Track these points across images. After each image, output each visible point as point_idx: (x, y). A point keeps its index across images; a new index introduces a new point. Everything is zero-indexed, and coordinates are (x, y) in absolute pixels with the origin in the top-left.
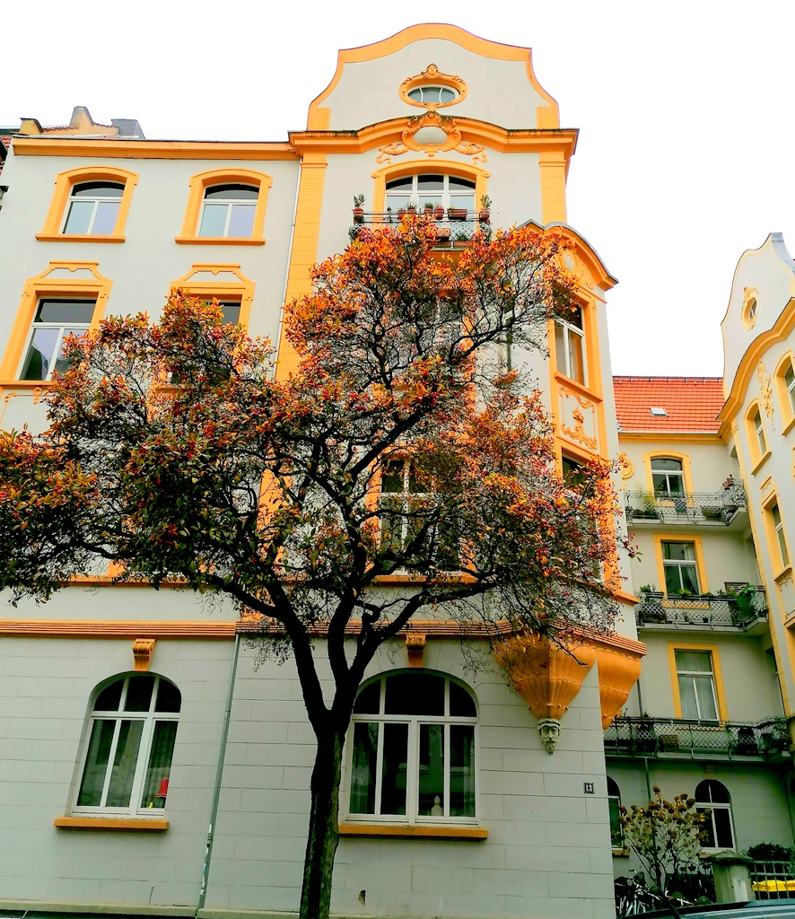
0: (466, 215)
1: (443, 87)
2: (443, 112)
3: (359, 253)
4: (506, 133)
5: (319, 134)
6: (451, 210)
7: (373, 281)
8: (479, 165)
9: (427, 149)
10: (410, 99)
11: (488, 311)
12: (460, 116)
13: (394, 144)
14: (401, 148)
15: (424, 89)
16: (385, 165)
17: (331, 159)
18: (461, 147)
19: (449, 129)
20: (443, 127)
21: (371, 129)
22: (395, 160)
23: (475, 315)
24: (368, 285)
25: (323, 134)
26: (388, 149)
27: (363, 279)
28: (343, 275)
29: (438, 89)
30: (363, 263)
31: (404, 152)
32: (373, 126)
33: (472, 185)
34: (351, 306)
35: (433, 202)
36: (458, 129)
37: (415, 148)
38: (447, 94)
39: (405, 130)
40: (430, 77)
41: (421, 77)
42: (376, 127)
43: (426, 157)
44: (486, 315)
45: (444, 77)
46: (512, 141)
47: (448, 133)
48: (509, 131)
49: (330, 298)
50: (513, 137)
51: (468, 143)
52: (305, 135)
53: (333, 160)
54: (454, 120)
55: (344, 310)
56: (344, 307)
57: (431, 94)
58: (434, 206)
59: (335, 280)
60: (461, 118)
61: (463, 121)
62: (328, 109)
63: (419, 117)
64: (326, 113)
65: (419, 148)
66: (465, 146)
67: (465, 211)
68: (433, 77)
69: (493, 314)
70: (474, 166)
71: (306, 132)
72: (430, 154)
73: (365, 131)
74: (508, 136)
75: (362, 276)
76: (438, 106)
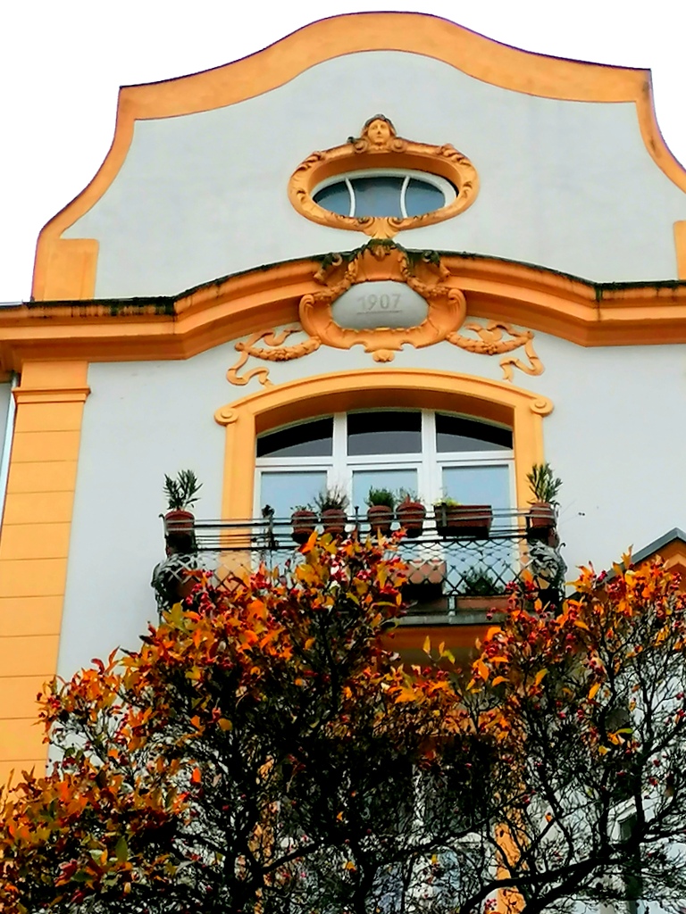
0: (487, 522)
1: (409, 175)
2: (413, 240)
3: (183, 645)
4: (592, 294)
5: (67, 311)
6: (444, 509)
7: (224, 724)
8: (521, 380)
9: (371, 342)
10: (318, 211)
11: (563, 803)
12: (460, 250)
13: (279, 332)
14: (296, 341)
15: (359, 184)
16: (254, 387)
17: (101, 377)
18: (467, 335)
19: (432, 286)
20: (415, 282)
21: (213, 293)
22: (281, 374)
23: (526, 818)
24: (210, 734)
25: (77, 311)
26: (262, 345)
27: (196, 720)
28: (136, 711)
29: (398, 181)
30: (195, 675)
31: (306, 352)
32: (219, 283)
33: (504, 438)
34: (161, 800)
35: (392, 486)
36: (458, 285)
37: (338, 340)
38: (421, 194)
39: (307, 291)
40: (374, 149)
41: (349, 151)
42: (226, 288)
43: (368, 363)
44: (558, 817)
45: (412, 149)
46: (610, 315)
47: (428, 297)
48: (600, 288)
49: (100, 779)
50: (612, 303)
51: (485, 324)
52: (25, 313)
53: (106, 380)
54: (444, 262)
55: (141, 812)
56: (141, 804)
57: (379, 195)
58: (396, 497)
59: (113, 724)
60: (465, 256)
61: (469, 264)
62: (93, 242)
63: (347, 257)
64: (85, 255)
65: (347, 341)
66: (478, 331)
67: (486, 510)
68: (383, 149)
69: (581, 813)
70: (506, 383)
71: (31, 305)
72: (382, 354)
73: (197, 298)
74: (598, 303)
75: (191, 713)
76: (398, 226)
